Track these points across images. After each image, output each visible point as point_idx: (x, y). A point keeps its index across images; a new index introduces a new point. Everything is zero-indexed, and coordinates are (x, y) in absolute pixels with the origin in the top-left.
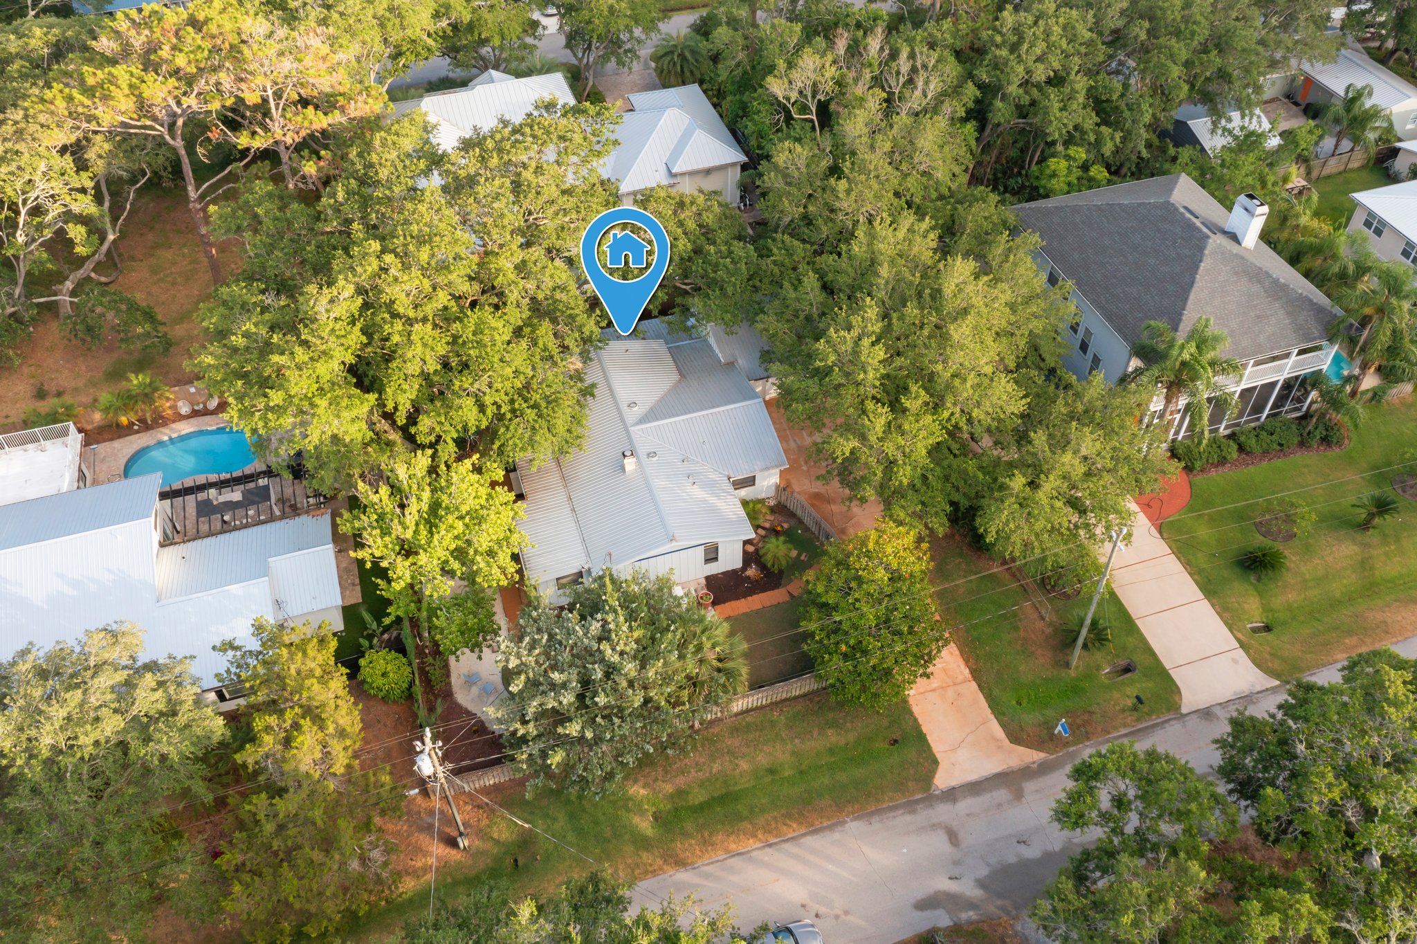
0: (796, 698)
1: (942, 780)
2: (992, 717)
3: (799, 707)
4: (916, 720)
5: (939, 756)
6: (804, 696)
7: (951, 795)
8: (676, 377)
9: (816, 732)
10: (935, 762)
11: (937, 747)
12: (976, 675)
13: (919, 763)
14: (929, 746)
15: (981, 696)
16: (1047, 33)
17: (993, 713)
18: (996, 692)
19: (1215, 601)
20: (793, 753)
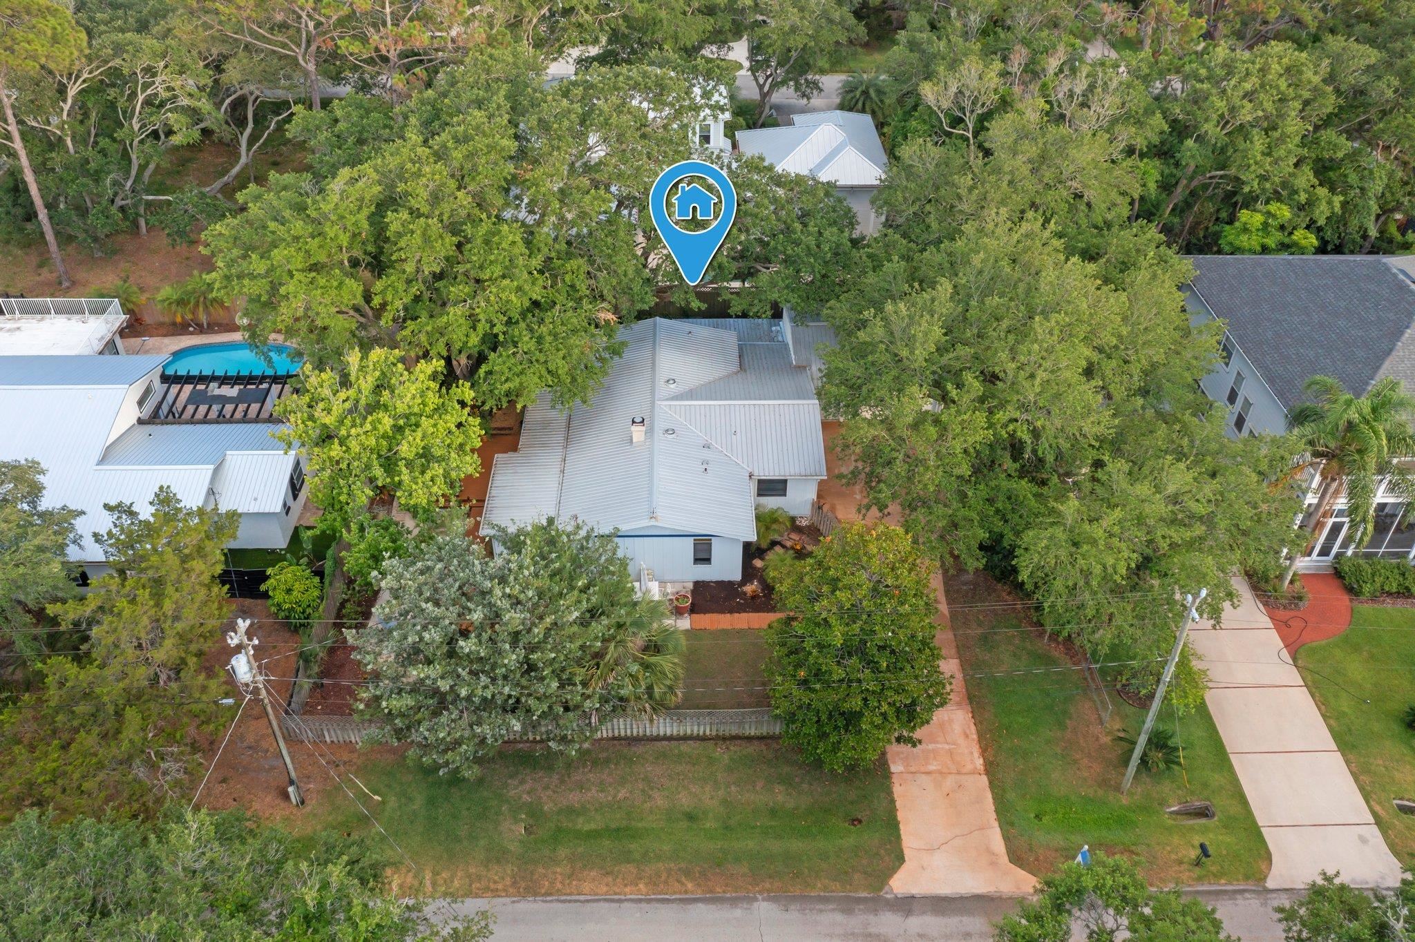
0: (749, 739)
1: (900, 884)
2: (996, 824)
3: (751, 749)
4: (893, 801)
5: (907, 853)
6: (761, 738)
7: (907, 905)
8: (735, 368)
9: (759, 785)
10: (901, 859)
11: (910, 840)
12: (990, 768)
13: (877, 854)
14: (898, 837)
15: (989, 795)
17: (998, 819)
18: (1011, 795)
19: (1350, 756)
20: (725, 802)
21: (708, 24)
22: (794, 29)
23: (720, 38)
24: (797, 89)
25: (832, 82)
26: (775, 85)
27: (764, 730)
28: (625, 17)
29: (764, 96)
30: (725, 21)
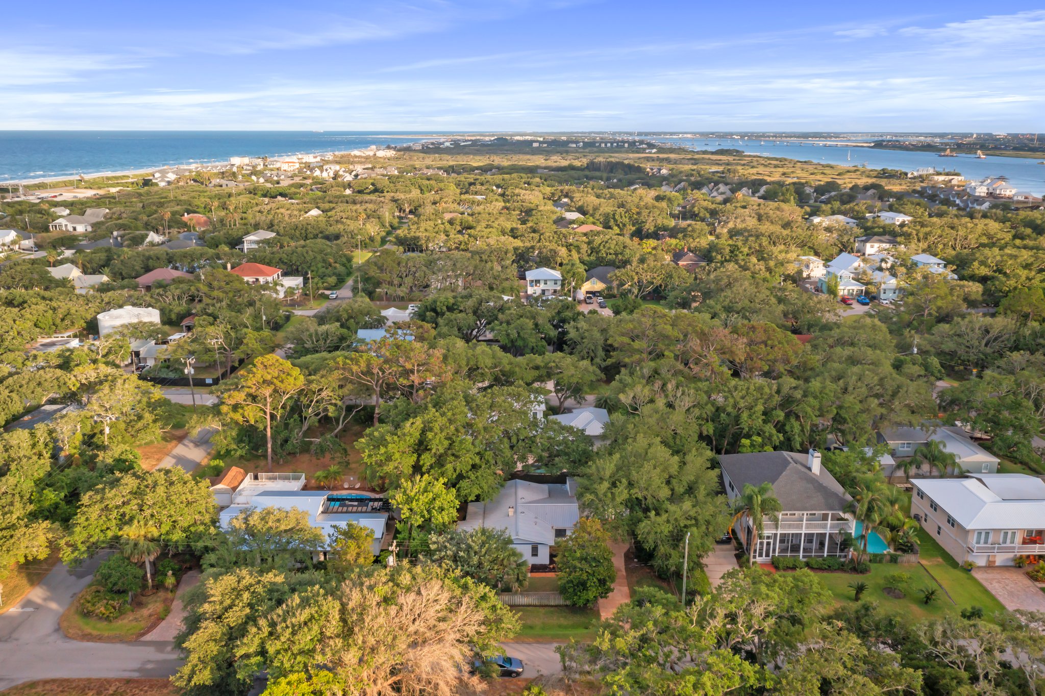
0: (552, 606)
3: (552, 609)
6: (556, 606)
8: (546, 495)
9: (555, 618)
16: (748, 388)
20: (543, 623)
21: (536, 373)
22: (572, 376)
23: (540, 379)
24: (575, 399)
25: (591, 398)
26: (566, 398)
27: (557, 603)
28: (501, 371)
29: (561, 403)
30: (543, 372)
